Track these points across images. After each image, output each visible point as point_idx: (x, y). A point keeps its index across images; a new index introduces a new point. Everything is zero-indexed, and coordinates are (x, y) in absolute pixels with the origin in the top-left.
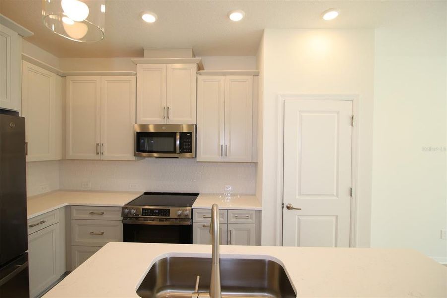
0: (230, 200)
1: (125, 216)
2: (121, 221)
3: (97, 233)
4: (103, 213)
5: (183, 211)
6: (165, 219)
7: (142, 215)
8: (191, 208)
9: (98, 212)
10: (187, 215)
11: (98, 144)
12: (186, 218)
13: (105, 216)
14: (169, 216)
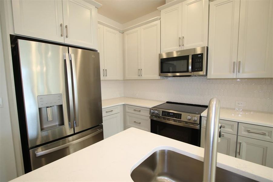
0: (241, 114)
1: (152, 115)
2: (149, 117)
3: (138, 122)
4: (140, 111)
5: (192, 117)
6: (177, 121)
7: (162, 115)
8: (199, 115)
9: (138, 109)
10: (196, 121)
11: (139, 69)
12: (194, 123)
13: (141, 113)
14: (181, 119)
